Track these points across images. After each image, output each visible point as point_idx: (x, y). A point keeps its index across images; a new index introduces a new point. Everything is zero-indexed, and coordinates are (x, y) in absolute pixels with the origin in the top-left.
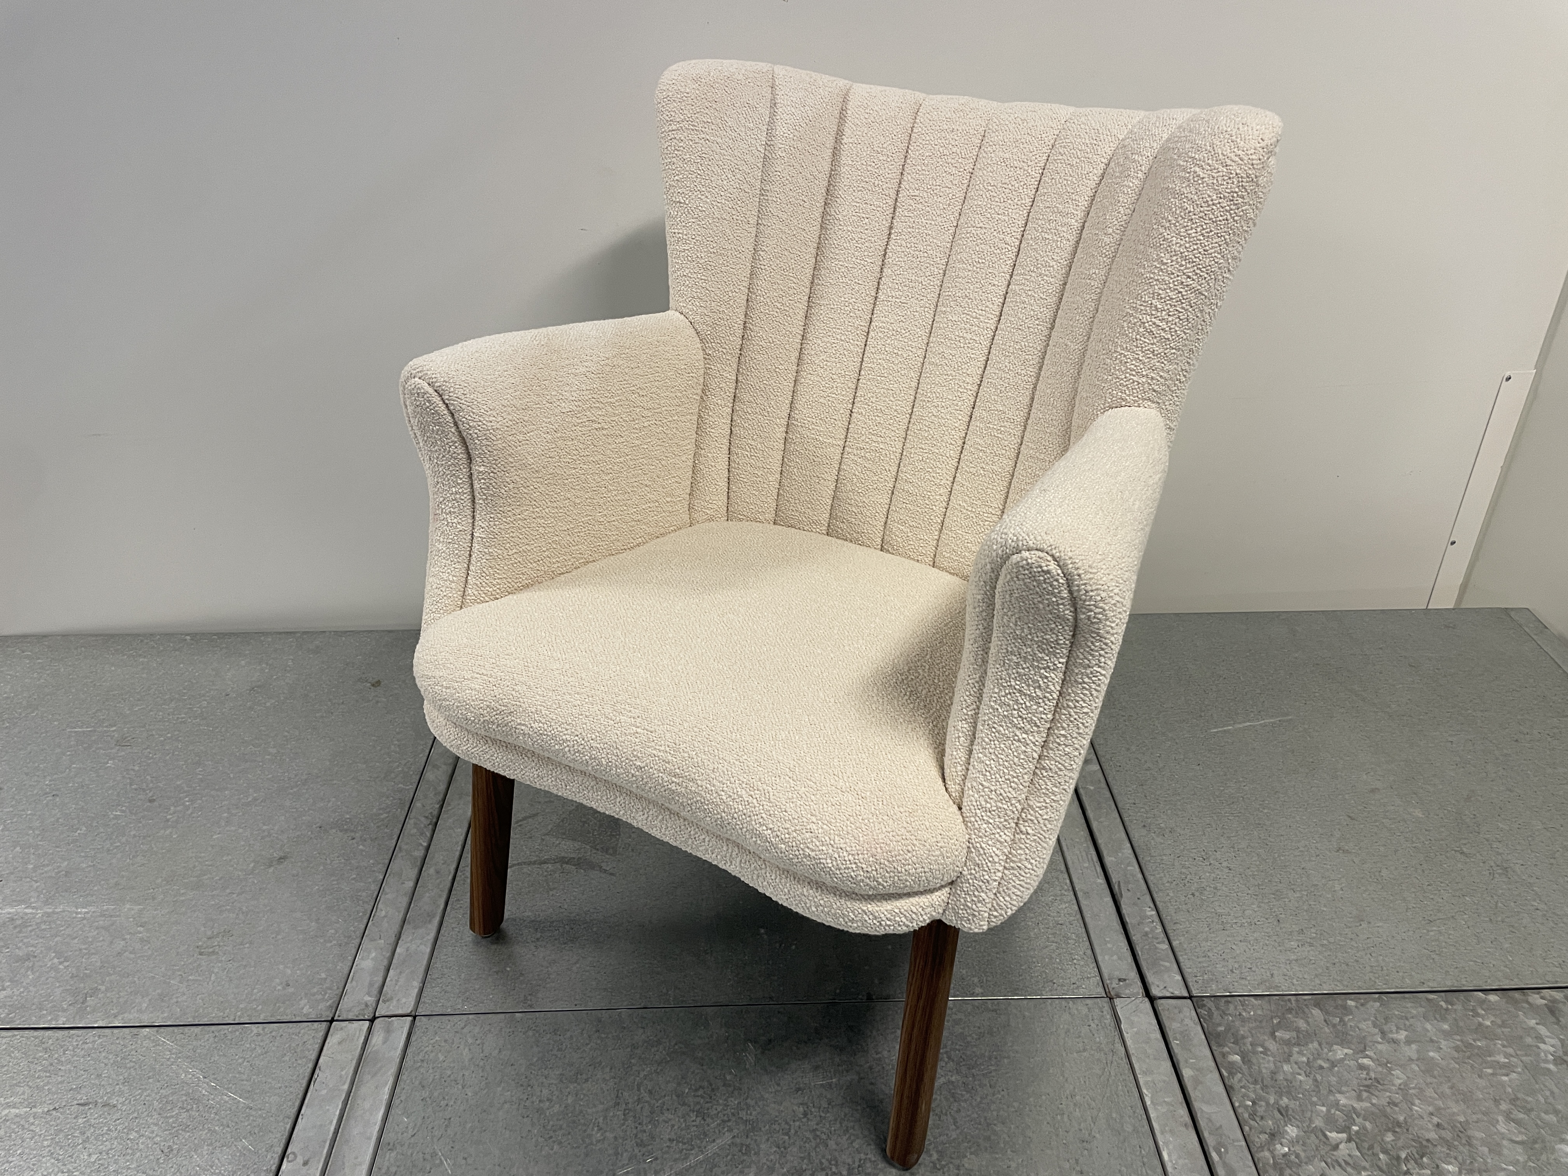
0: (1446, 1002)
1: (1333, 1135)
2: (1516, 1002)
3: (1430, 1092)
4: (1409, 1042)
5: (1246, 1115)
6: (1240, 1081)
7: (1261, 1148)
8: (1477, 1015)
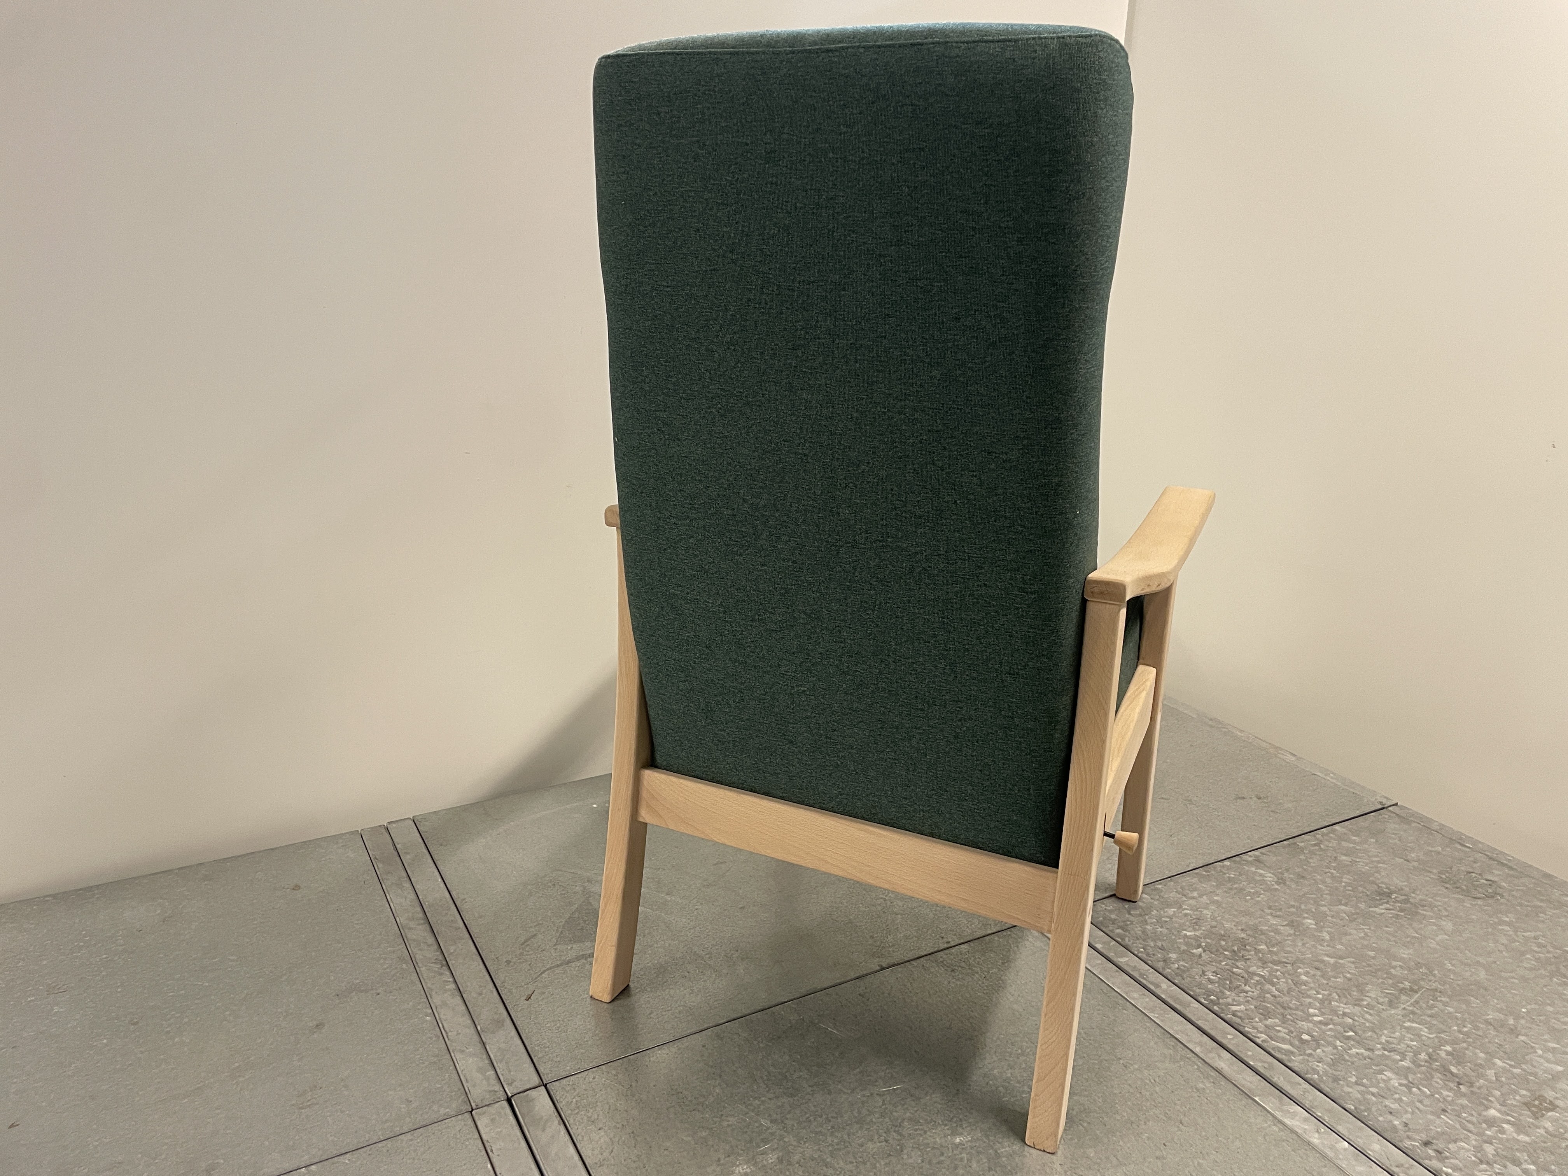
0: (1206, 871)
1: (1195, 951)
2: (1239, 862)
3: (1227, 916)
4: (1201, 896)
5: (1145, 956)
6: (1129, 941)
7: (1164, 969)
8: (1225, 874)
